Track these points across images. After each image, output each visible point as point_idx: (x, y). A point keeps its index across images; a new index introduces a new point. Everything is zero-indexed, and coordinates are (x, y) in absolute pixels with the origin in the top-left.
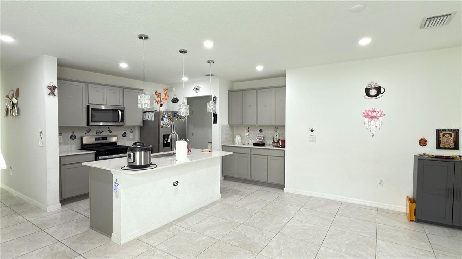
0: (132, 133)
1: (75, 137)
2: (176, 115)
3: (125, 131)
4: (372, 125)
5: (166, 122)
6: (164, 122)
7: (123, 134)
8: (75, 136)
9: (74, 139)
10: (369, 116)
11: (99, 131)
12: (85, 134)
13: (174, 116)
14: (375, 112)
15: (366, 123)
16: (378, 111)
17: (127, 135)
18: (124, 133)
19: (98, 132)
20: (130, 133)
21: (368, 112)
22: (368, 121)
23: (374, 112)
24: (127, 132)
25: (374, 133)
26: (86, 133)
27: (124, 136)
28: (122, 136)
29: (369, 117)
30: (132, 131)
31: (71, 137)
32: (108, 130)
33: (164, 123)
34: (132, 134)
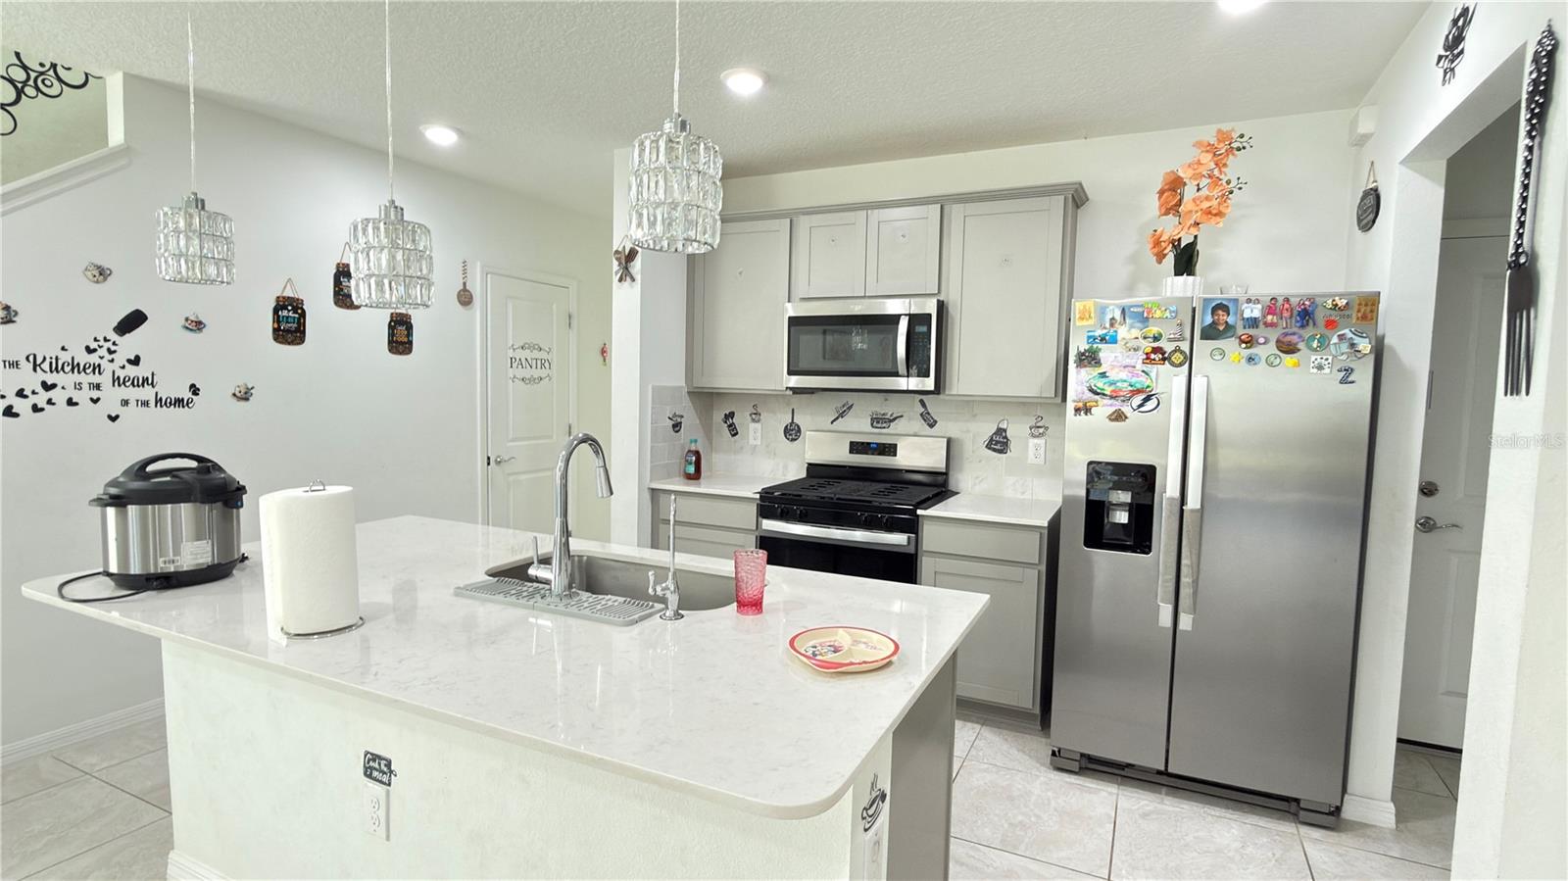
0: (1041, 435)
1: (799, 430)
2: (1231, 320)
3: (1004, 426)
5: (1124, 375)
6: (1103, 375)
7: (991, 440)
8: (798, 427)
9: (796, 440)
11: (884, 414)
12: (832, 423)
13: (1210, 333)
17: (1012, 445)
18: (1000, 431)
19: (879, 421)
20: (1033, 436)
24: (1017, 430)
26: (834, 420)
27: (998, 447)
28: (988, 447)
30: (1047, 428)
31: (787, 431)
32: (921, 415)
33: (1100, 384)
34: (1040, 441)
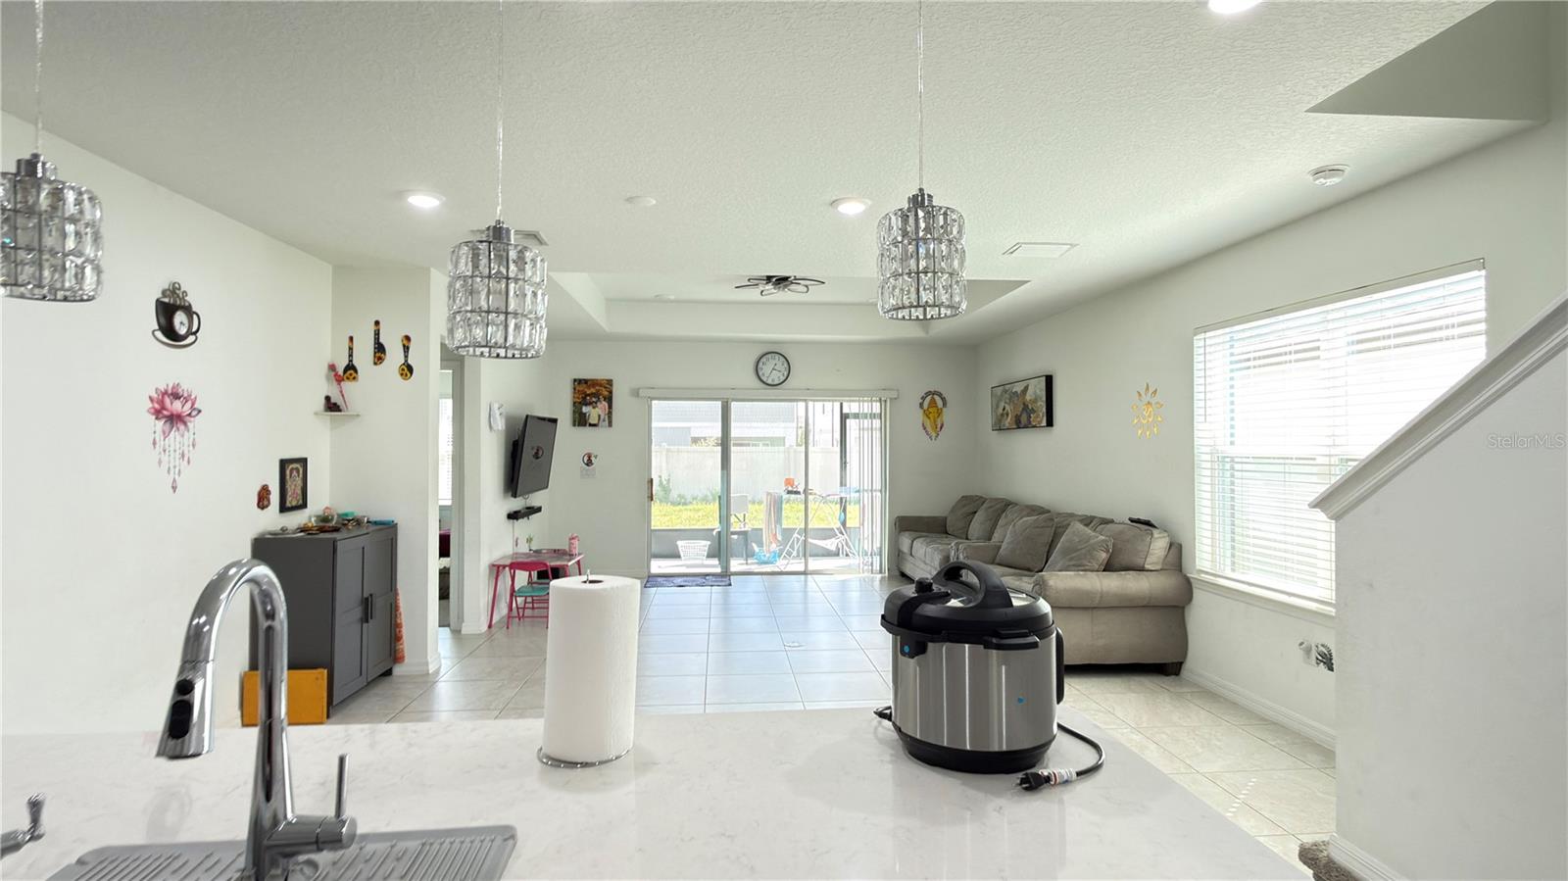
4: (172, 449)
10: (165, 413)
14: (180, 398)
15: (157, 439)
16: (186, 395)
21: (163, 397)
22: (164, 433)
23: (176, 396)
25: (177, 477)
29: (165, 417)
